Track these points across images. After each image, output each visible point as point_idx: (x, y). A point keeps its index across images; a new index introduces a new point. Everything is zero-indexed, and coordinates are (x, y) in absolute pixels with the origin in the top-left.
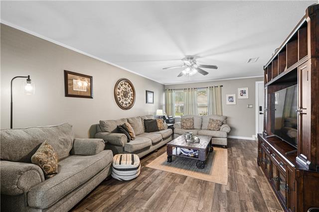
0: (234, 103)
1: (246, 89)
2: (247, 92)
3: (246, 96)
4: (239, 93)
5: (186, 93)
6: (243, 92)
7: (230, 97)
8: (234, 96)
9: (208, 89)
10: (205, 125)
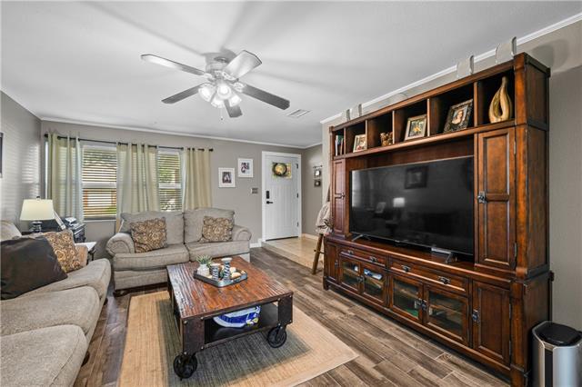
0: (233, 184)
1: (250, 162)
2: (251, 166)
3: (250, 173)
4: (240, 166)
5: (123, 154)
6: (246, 166)
7: (225, 174)
8: (232, 171)
9: (185, 152)
10: (195, 234)
